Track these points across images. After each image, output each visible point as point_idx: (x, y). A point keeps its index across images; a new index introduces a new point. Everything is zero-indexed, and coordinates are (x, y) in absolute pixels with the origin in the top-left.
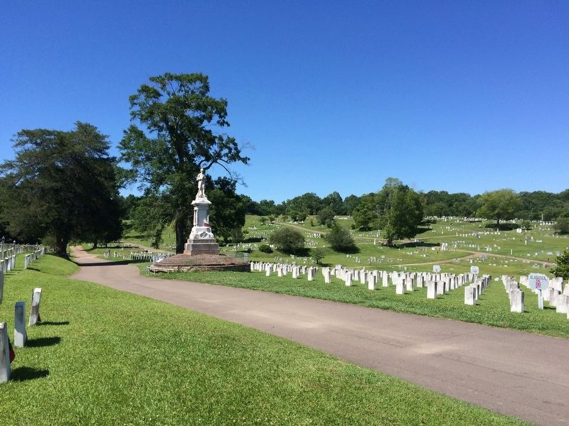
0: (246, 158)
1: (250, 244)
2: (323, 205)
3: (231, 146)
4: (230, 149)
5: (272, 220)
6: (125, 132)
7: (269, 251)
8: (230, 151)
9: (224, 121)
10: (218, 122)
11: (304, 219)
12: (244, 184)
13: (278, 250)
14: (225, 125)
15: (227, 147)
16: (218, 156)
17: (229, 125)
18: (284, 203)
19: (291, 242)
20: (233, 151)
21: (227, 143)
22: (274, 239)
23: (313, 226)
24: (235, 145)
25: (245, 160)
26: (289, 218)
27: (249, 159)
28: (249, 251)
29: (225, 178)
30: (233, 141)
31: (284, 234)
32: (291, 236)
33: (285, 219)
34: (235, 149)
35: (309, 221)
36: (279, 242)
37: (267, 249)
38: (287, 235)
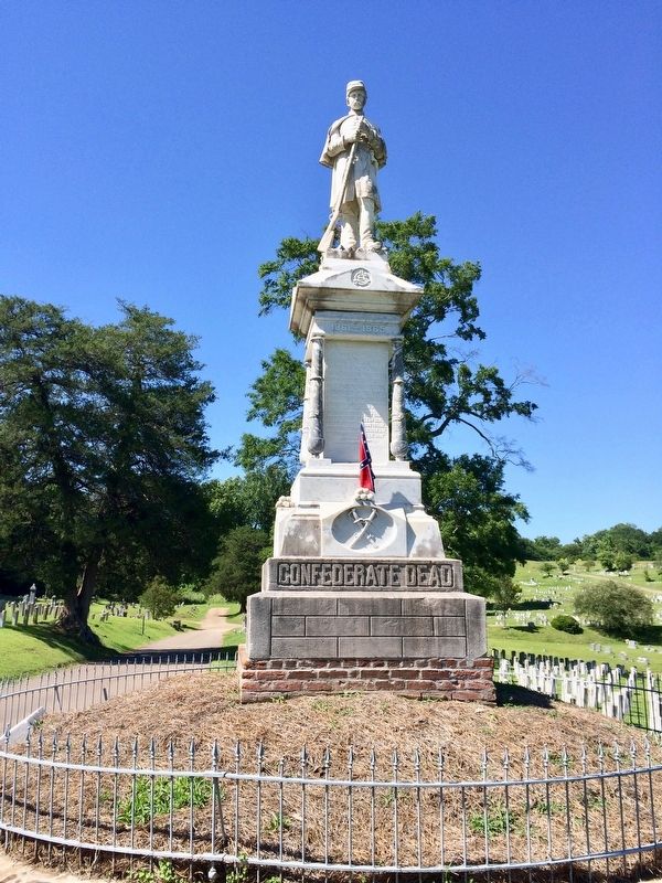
0: (528, 404)
1: (529, 613)
2: (652, 545)
3: (491, 386)
4: (487, 394)
5: (564, 568)
6: (264, 365)
7: (575, 629)
8: (487, 400)
9: (472, 326)
10: (459, 332)
11: (629, 567)
12: (523, 463)
13: (593, 627)
14: (476, 337)
15: (479, 390)
16: (461, 406)
17: (483, 336)
18: (577, 541)
19: (623, 612)
20: (493, 397)
21: (480, 380)
22: (582, 604)
23: (649, 580)
24: (499, 383)
25: (526, 409)
26: (598, 564)
27: (534, 406)
28: (531, 628)
29: (476, 456)
30: (493, 376)
31: (607, 595)
32: (621, 598)
33: (589, 566)
34: (498, 393)
35: (641, 572)
36: (595, 610)
37: (570, 626)
38: (612, 597)
